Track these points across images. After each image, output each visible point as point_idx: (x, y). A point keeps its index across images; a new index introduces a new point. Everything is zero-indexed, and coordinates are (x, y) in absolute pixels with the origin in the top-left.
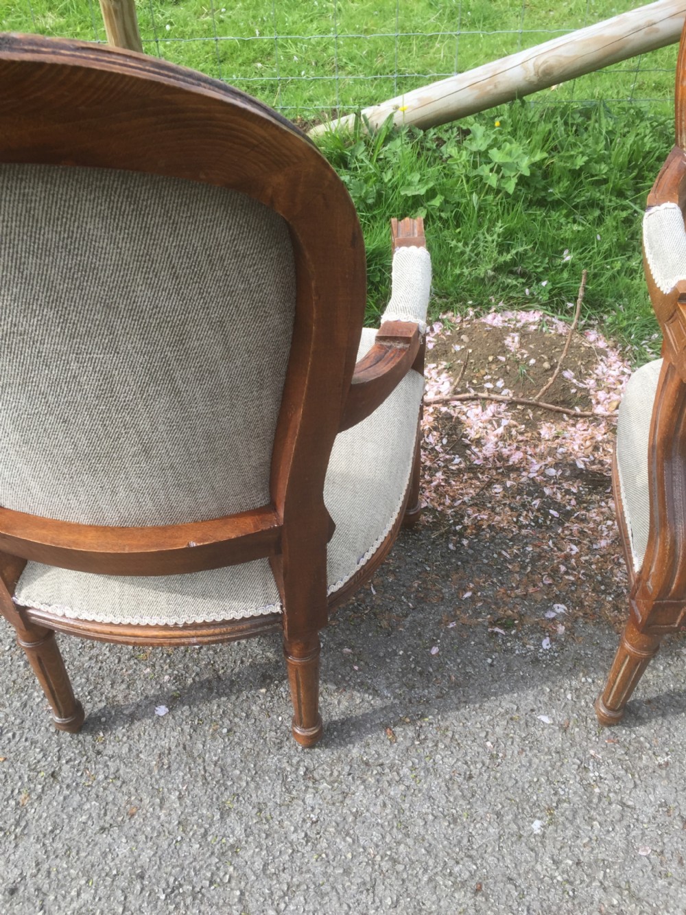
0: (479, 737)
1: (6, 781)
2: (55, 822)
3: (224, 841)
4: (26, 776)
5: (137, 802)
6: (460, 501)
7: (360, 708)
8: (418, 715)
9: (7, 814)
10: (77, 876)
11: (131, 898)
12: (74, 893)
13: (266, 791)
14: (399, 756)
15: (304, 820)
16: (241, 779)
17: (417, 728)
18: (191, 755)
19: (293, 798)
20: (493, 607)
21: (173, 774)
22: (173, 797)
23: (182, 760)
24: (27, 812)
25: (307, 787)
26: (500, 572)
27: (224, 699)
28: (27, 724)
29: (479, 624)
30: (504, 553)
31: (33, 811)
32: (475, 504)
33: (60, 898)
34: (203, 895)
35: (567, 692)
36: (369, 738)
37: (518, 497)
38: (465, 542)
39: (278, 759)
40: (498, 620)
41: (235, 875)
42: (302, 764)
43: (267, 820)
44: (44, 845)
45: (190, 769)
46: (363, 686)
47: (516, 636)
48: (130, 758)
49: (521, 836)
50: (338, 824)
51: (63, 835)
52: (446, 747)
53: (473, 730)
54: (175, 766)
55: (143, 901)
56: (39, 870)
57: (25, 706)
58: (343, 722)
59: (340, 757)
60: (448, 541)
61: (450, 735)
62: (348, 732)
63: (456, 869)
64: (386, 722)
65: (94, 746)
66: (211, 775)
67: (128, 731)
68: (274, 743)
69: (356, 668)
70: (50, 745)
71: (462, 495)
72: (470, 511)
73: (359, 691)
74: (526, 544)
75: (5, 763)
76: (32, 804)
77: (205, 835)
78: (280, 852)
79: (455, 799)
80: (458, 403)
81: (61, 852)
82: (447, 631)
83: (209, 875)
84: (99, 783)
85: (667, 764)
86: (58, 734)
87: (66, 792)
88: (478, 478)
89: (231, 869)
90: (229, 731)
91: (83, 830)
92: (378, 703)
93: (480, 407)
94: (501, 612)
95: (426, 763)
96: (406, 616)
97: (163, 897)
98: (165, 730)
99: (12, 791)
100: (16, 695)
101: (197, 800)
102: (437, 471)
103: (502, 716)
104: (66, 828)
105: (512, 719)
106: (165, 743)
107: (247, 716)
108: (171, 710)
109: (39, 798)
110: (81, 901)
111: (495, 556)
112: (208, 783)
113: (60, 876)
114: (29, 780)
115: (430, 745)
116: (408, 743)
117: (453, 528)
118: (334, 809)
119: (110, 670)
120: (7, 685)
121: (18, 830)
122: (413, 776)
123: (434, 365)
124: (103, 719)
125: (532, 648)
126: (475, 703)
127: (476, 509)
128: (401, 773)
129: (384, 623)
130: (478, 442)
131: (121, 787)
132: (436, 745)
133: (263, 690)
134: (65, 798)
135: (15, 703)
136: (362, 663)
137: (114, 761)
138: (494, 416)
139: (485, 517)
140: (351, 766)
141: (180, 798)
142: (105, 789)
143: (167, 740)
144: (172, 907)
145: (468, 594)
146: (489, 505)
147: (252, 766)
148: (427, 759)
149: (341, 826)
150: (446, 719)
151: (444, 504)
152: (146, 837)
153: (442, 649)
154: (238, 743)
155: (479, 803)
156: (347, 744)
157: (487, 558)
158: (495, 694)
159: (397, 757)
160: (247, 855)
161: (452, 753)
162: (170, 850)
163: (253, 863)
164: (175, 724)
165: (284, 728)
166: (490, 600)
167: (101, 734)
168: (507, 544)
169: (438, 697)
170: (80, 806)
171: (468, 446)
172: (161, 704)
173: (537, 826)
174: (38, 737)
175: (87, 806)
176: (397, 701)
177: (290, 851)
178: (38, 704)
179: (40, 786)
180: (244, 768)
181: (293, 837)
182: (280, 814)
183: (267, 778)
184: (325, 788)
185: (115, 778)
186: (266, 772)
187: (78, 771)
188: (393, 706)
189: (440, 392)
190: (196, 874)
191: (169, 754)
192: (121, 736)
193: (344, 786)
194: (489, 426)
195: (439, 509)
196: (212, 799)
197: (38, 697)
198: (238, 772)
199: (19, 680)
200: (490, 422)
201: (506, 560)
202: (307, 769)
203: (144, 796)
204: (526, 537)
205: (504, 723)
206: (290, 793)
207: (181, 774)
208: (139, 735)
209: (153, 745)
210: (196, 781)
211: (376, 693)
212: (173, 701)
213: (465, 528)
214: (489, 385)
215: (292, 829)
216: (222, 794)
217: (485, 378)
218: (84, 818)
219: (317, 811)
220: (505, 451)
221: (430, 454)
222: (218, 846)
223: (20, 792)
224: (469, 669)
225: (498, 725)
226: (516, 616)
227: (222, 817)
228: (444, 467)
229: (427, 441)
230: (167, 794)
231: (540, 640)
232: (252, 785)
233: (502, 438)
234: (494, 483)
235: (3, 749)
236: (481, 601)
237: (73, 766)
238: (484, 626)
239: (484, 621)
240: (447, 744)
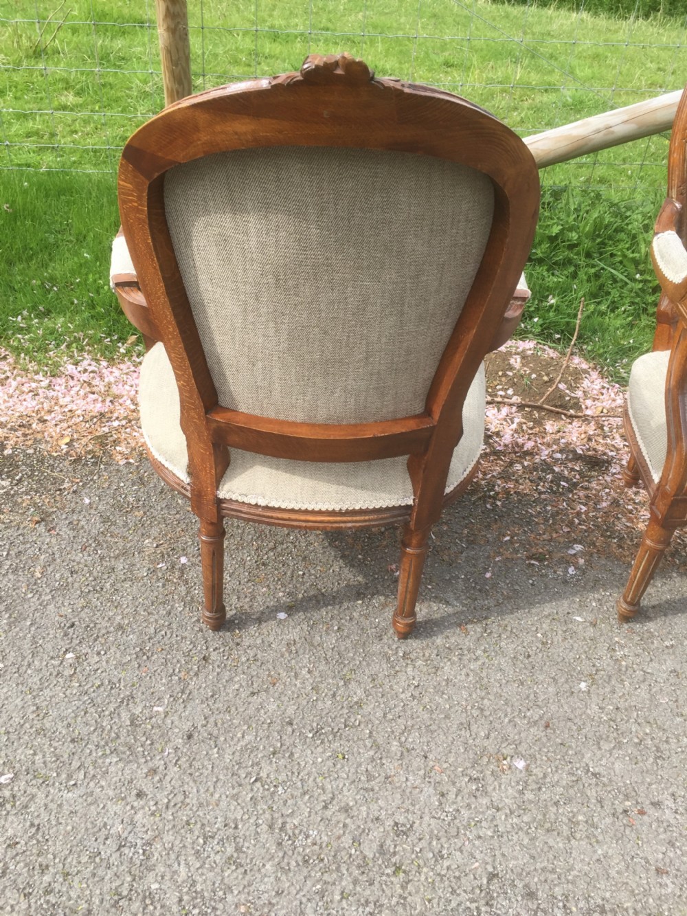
0: (531, 631)
1: (167, 664)
2: (213, 690)
3: (349, 699)
4: (182, 660)
5: (276, 676)
6: (490, 475)
7: (437, 613)
8: (483, 617)
9: (172, 686)
10: (240, 725)
11: (285, 737)
12: (239, 736)
13: (376, 667)
14: (473, 643)
15: (408, 685)
16: (354, 659)
17: (484, 625)
18: (312, 645)
19: (397, 671)
20: (528, 546)
21: (301, 657)
22: (304, 672)
23: (305, 648)
24: (188, 684)
25: (407, 664)
26: (528, 523)
27: (329, 607)
28: (175, 625)
29: (520, 558)
30: (530, 510)
31: (193, 683)
32: (503, 477)
33: (228, 739)
34: (341, 734)
35: (592, 602)
36: (449, 632)
37: (535, 473)
38: (499, 503)
39: (381, 647)
40: (532, 556)
41: (363, 720)
42: (400, 649)
43: (380, 686)
44: (208, 705)
45: (313, 653)
46: (437, 599)
47: (548, 566)
48: (263, 647)
49: (572, 693)
50: (435, 687)
51: (221, 699)
52: (507, 637)
53: (526, 626)
54: (301, 651)
55: (295, 740)
56: (207, 722)
57: (170, 613)
58: (426, 622)
59: (428, 645)
60: (485, 502)
61: (510, 630)
62: (432, 628)
63: (528, 714)
64: (460, 622)
65: (233, 640)
66: (330, 657)
67: (258, 629)
68: (375, 636)
69: (430, 587)
70: (197, 639)
71: (491, 470)
72: (499, 482)
73: (435, 602)
74: (546, 505)
75: (163, 652)
76: (191, 679)
77: (334, 696)
78: (395, 705)
79: (520, 670)
81: (223, 710)
82: (496, 563)
83: (343, 721)
84: (242, 664)
85: (672, 646)
86: (202, 632)
87: (218, 670)
88: (501, 460)
89: (359, 717)
90: (339, 628)
91: (237, 694)
92: (450, 610)
93: (496, 409)
94: (534, 550)
95: (494, 648)
96: (462, 553)
97: (310, 736)
98: (288, 628)
99: (174, 670)
100: (161, 606)
101: (323, 673)
103: (547, 617)
104: (223, 694)
105: (553, 619)
106: (290, 637)
107: (351, 619)
108: (289, 615)
109: (196, 674)
110: (246, 741)
111: (524, 512)
112: (330, 663)
113: (225, 726)
114: (186, 663)
115: (495, 636)
116: (479, 635)
117: (488, 493)
118: (430, 678)
121: (184, 696)
122: (486, 656)
124: (237, 622)
125: (561, 574)
126: (525, 609)
127: (503, 480)
128: (477, 654)
129: (446, 558)
130: (498, 435)
131: (261, 666)
132: (500, 636)
133: (360, 602)
134: (218, 674)
135: (161, 612)
136: (434, 584)
137: (252, 649)
138: (507, 416)
139: (512, 486)
140: (438, 650)
141: (309, 672)
142: (248, 667)
143: (291, 635)
145: (508, 538)
146: (513, 478)
147: (362, 651)
148: (495, 645)
149: (438, 688)
150: (505, 620)
152: (289, 698)
153: (493, 574)
154: (347, 637)
155: (538, 672)
156: (431, 636)
157: (517, 514)
158: (539, 603)
159: (471, 644)
160: (369, 708)
161: (513, 641)
162: (309, 706)
163: (375, 713)
164: (295, 624)
165: (381, 626)
166: (524, 542)
167: (237, 631)
168: (531, 505)
169: (495, 606)
170: (231, 679)
171: (490, 437)
172: (281, 611)
173: (583, 686)
174: (186, 634)
175: (237, 679)
176: (464, 609)
177: (402, 705)
178: (181, 612)
179: (196, 667)
180: (356, 652)
181: (403, 696)
182: (390, 681)
183: (374, 658)
184: (421, 664)
185: (255, 660)
186: (373, 655)
187: (224, 656)
188: (462, 612)
190: (332, 721)
191: (295, 644)
192: (253, 632)
193: (435, 663)
194: (505, 423)
196: (335, 673)
197: (180, 607)
198: (351, 655)
199: (161, 596)
200: (505, 420)
201: (532, 515)
202: (405, 652)
203: (281, 671)
204: (545, 500)
205: (549, 621)
206: (394, 668)
207: (307, 656)
208: (268, 632)
209: (280, 638)
210: (320, 661)
211: (447, 603)
212: (291, 609)
213: (497, 493)
214: (501, 393)
215: (401, 690)
216: (341, 669)
217: (498, 388)
218: (237, 686)
220: (520, 441)
222: (346, 703)
223: (179, 672)
224: (517, 587)
225: (544, 623)
226: (546, 553)
227: (345, 684)
230: (299, 671)
231: (566, 569)
232: (364, 663)
233: (516, 431)
234: (515, 463)
235: (159, 642)
236: (517, 543)
237: (219, 653)
238: (523, 559)
239: (522, 556)
240: (508, 635)
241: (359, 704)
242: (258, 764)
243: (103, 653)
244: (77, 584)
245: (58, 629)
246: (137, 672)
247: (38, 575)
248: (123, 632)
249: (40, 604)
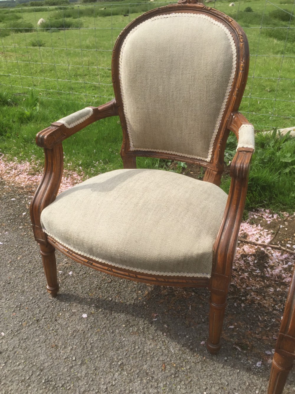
0: (202, 388)
1: (23, 316)
2: (28, 336)
3: (76, 373)
4: (30, 317)
5: (57, 344)
6: (250, 288)
7: (157, 351)
8: (180, 365)
9: (16, 326)
10: (22, 359)
11: (34, 376)
12: (18, 364)
13: (102, 364)
14: (162, 378)
15: (109, 382)
16: (96, 354)
17: (177, 370)
18: (84, 337)
19: (110, 372)
20: (241, 337)
21: (74, 340)
22: (69, 348)
23: (80, 336)
24: (22, 329)
25: (118, 370)
26: (253, 324)
28: (41, 300)
30: (259, 317)
31: (24, 329)
32: (257, 292)
33: (13, 363)
34: (57, 389)
35: (257, 390)
36: (155, 364)
37: (280, 297)
38: (243, 305)
39: (114, 354)
40: (240, 344)
41: (72, 388)
42: (122, 360)
43: (96, 375)
44: (20, 342)
45: (81, 341)
46: (164, 343)
47: (246, 354)
48: (64, 327)
50: (121, 391)
53: (201, 384)
54: (77, 337)
55: (36, 380)
56: (13, 350)
57: (45, 294)
58: (147, 353)
59: (138, 365)
60: (235, 301)
61: (189, 381)
62: (147, 357)
64: (165, 361)
65: (56, 317)
66: (86, 347)
67: (69, 317)
68: (116, 347)
69: (165, 334)
71: (253, 286)
72: (252, 294)
73: (161, 344)
74: (273, 318)
75: (27, 310)
76: (25, 327)
77: (71, 367)
78: (93, 389)
80: (270, 248)
81: (23, 347)
83: (63, 383)
84: (49, 331)
86: (48, 308)
87: (38, 328)
88: (264, 282)
89: (72, 385)
90: (103, 334)
91: (34, 344)
92: (166, 352)
93: (280, 253)
94: (244, 341)
95: (172, 387)
96: (199, 324)
97: (43, 381)
98: (82, 323)
99: (23, 320)
100: (44, 289)
101: (76, 353)
102: (246, 272)
103: (219, 384)
104: (30, 341)
105: (222, 388)
107: (113, 332)
108: (88, 317)
109: (29, 326)
110: (18, 368)
111: (254, 316)
112: (84, 350)
113: (18, 356)
114: (30, 318)
115: (178, 380)
116: (170, 375)
117: (241, 297)
118: (123, 384)
121: (16, 333)
122: (163, 388)
123: (267, 230)
125: (251, 363)
127: (256, 293)
128: (159, 385)
130: (272, 268)
131: (55, 336)
132: (181, 381)
133: (124, 326)
134: (36, 330)
136: (169, 333)
137: (59, 326)
138: (285, 259)
139: (259, 299)
140: (140, 371)
141: (71, 349)
142: (49, 333)
143: (80, 327)
144: (44, 387)
145: (232, 327)
146: (263, 294)
147: (103, 351)
148: (174, 385)
150: (192, 373)
151: (242, 286)
152: (52, 358)
154: (103, 341)
157: (250, 315)
159: (161, 378)
160: (81, 383)
161: (186, 388)
162: (57, 366)
163: (81, 388)
164: (86, 323)
165: (123, 343)
166: (241, 334)
167: (61, 314)
168: (263, 314)
169: (193, 362)
170: (39, 335)
171: (266, 267)
172: (86, 313)
174: (42, 306)
175: (41, 337)
176: (174, 355)
177: (97, 391)
178: (48, 295)
179: (31, 322)
180: (100, 351)
181: (102, 386)
182: (102, 375)
183: (105, 359)
184: (125, 374)
185: (55, 331)
186: (107, 357)
187: (46, 323)
188: (171, 357)
189: (264, 242)
190: (59, 380)
191: (78, 332)
192: (66, 318)
193: (132, 378)
194: (281, 263)
195: (238, 287)
196: (82, 356)
198: (96, 351)
200: (282, 261)
201: (259, 320)
202: (122, 363)
203: (60, 343)
204: (275, 314)
205: (218, 388)
206: (111, 369)
207: (77, 341)
208: (72, 321)
209: (74, 326)
210: (81, 347)
211: (167, 348)
212: (91, 314)
213: (246, 299)
214: (289, 246)
215: (103, 383)
216: (86, 356)
217: (289, 242)
218: (37, 340)
219: (116, 382)
220: (284, 275)
221: (246, 264)
222: (73, 374)
223: (24, 321)
224: (214, 358)
225: (214, 387)
226: (250, 346)
227: (81, 364)
228: (250, 272)
229: (248, 259)
230: (68, 346)
231: (257, 361)
232: (99, 358)
233: (285, 269)
234: (271, 287)
235: (29, 305)
236: (237, 332)
237: (45, 321)
238: (232, 343)
239: (233, 341)
240: (186, 383)
241: (78, 379)
242: (13, 382)
243: (8, 299)
244: (27, 267)
245: (4, 282)
246: (11, 314)
247: (19, 258)
248: (22, 294)
249: (8, 270)
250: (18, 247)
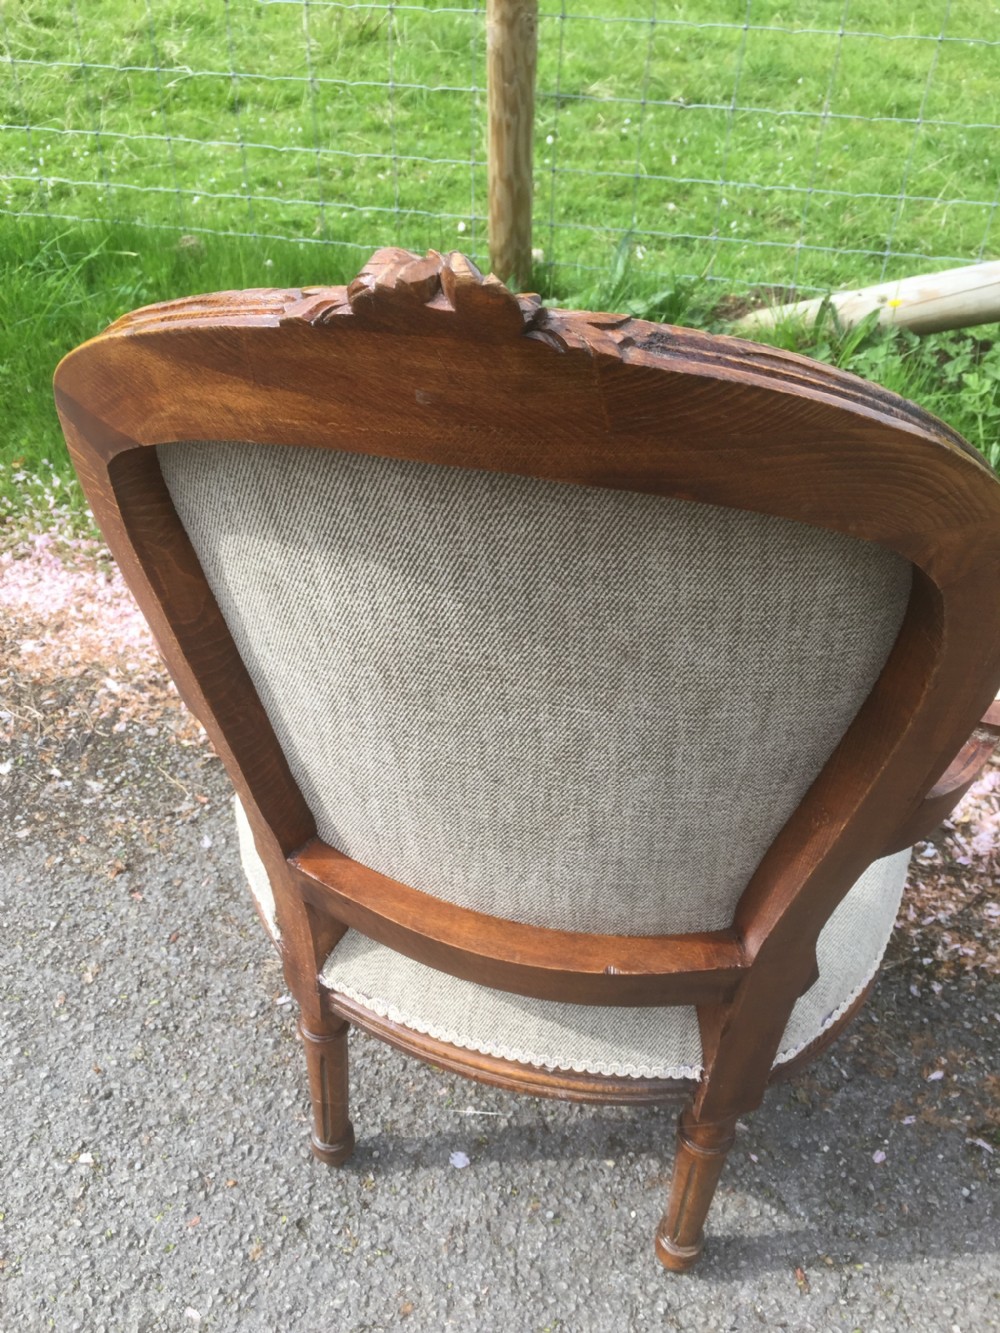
0: (941, 1314)
1: (234, 1218)
2: (295, 1298)
4: (261, 1217)
5: (414, 1296)
6: (931, 919)
7: (756, 1225)
8: (846, 1256)
9: (229, 1270)
13: (604, 1327)
14: (812, 1317)
16: (568, 1297)
17: (844, 1278)
18: (496, 1242)
20: (977, 1103)
21: (469, 1264)
22: (466, 1302)
23: (483, 1245)
24: (258, 1272)
26: (989, 1048)
27: (551, 1163)
28: (270, 1137)
29: (953, 1127)
30: (998, 1017)
31: (267, 1273)
32: (956, 929)
36: (769, 1277)
38: (937, 988)
39: (626, 1279)
40: (982, 1128)
42: (661, 1295)
44: (278, 1330)
45: (494, 1263)
46: (762, 1190)
48: (408, 1223)
51: (305, 1322)
52: (887, 1318)
53: (933, 1301)
54: (472, 1253)
57: (270, 1107)
58: (729, 1243)
59: (720, 1298)
60: (909, 980)
61: (896, 1302)
62: (736, 1260)
64: (796, 1254)
65: (359, 1193)
66: (523, 1281)
67: (409, 1181)
68: (622, 1252)
69: (754, 1158)
70: (299, 1176)
71: (935, 908)
72: (947, 938)
73: (756, 1197)
75: (235, 1189)
76: (266, 1262)
82: (901, 1129)
84: (361, 1252)
86: (311, 1162)
87: (316, 1256)
88: (962, 887)
90: (556, 1216)
91: (334, 1321)
92: (784, 1222)
94: (988, 1115)
96: (836, 1089)
98: (463, 1191)
99: (241, 1236)
100: (259, 1089)
101: (501, 1315)
103: (981, 1287)
104: (311, 1312)
105: (996, 1295)
106: (460, 1212)
107: (584, 1198)
108: (473, 1162)
109: (277, 1255)
111: (984, 1019)
112: (520, 1293)
114: (267, 1224)
115: (863, 1311)
116: (829, 1300)
117: (918, 960)
119: (391, 1079)
120: (247, 1070)
121: (244, 1298)
124: (376, 1154)
126: (939, 1257)
127: (956, 935)
129: (802, 1095)
130: (966, 828)
131: (393, 1266)
132: (872, 1313)
133: (610, 1163)
134: (313, 1265)
135: (256, 1100)
136: (764, 1152)
137: (386, 1223)
138: (994, 791)
139: (971, 953)
140: (737, 1317)
141: (477, 1305)
142: (370, 1264)
143: (464, 1209)
145: (937, 1075)
146: (979, 935)
147: (587, 1281)
150: (891, 1274)
151: (907, 918)
153: (890, 1156)
154: (567, 1239)
156: (731, 1279)
157: (970, 1020)
158: (972, 1249)
159: (809, 1319)
161: (897, 1330)
164: (478, 1185)
165: (637, 1231)
166: (971, 1092)
167: (371, 1177)
169: (879, 1234)
170: (333, 1282)
171: (949, 832)
172: (459, 1149)
174: (283, 1160)
175: (342, 1285)
176: (813, 1226)
178: (287, 1110)
179: (280, 1238)
180: (574, 1281)
183: (607, 1305)
185: (386, 1250)
186: (607, 1296)
187: (334, 1226)
188: (808, 1233)
191: (466, 1231)
192: (399, 1186)
194: (985, 806)
196: (523, 1319)
197: (289, 1098)
198: (564, 1286)
199: (265, 1067)
200: (987, 799)
202: (669, 1306)
203: (425, 1289)
205: (984, 1299)
207: (481, 1267)
208: (425, 1191)
209: (443, 1212)
210: (502, 1285)
211: (782, 1206)
212: (481, 1148)
213: (938, 964)
216: (538, 1314)
218: (337, 1303)
223: (250, 1240)
224: (933, 1199)
225: (972, 1301)
230: (457, 1295)
232: (585, 1311)
234: (988, 900)
235: (234, 1167)
236: (957, 1090)
237: (328, 1218)
238: (960, 1132)
239: (960, 1125)
240: (890, 1315)
243: (138, 1166)
244: (141, 1010)
245: (84, 1097)
246: (181, 1222)
247: (89, 977)
248: (183, 1129)
249: (74, 1039)
250: (58, 926)
